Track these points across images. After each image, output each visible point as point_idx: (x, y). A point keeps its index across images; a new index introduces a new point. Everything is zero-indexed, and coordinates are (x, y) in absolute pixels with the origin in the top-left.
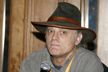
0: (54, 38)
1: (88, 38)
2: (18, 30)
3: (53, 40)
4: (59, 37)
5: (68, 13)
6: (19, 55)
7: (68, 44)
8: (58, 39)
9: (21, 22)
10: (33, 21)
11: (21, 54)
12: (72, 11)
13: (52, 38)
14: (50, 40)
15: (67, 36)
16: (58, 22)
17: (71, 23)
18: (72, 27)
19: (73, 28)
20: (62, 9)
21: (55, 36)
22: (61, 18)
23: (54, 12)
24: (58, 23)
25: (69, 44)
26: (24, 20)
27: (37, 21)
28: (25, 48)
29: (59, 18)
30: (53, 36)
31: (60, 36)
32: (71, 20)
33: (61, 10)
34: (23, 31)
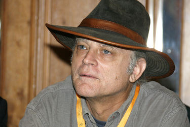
0: (87, 61)
1: (159, 70)
2: (19, 44)
3: (84, 64)
4: (98, 61)
5: (121, 14)
6: (20, 94)
7: (115, 77)
8: (94, 63)
9: (25, 25)
10: (49, 23)
11: (26, 92)
12: (132, 11)
13: (83, 60)
14: (80, 64)
15: (113, 60)
16: (98, 29)
17: (126, 36)
18: (126, 44)
19: (125, 46)
20: (111, 6)
21: (89, 57)
22: (107, 23)
23: (94, 10)
24: (98, 33)
25: (117, 78)
26: (30, 23)
27: (58, 23)
28: (34, 80)
29: (101, 22)
30: (86, 57)
31: (99, 58)
32: (126, 30)
33: (109, 8)
34: (28, 45)
